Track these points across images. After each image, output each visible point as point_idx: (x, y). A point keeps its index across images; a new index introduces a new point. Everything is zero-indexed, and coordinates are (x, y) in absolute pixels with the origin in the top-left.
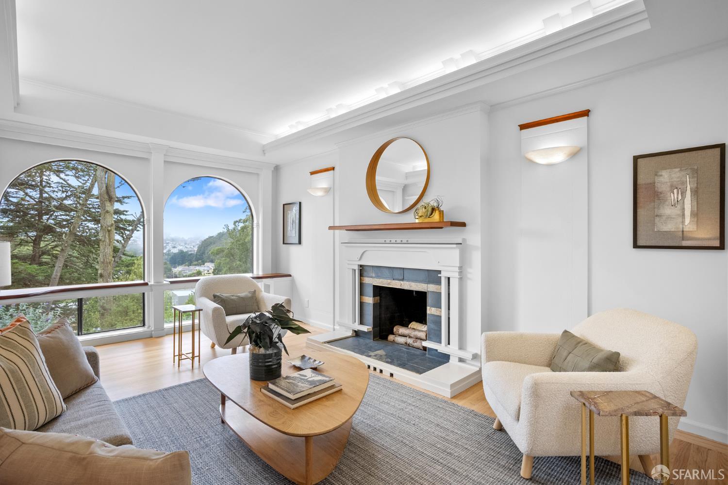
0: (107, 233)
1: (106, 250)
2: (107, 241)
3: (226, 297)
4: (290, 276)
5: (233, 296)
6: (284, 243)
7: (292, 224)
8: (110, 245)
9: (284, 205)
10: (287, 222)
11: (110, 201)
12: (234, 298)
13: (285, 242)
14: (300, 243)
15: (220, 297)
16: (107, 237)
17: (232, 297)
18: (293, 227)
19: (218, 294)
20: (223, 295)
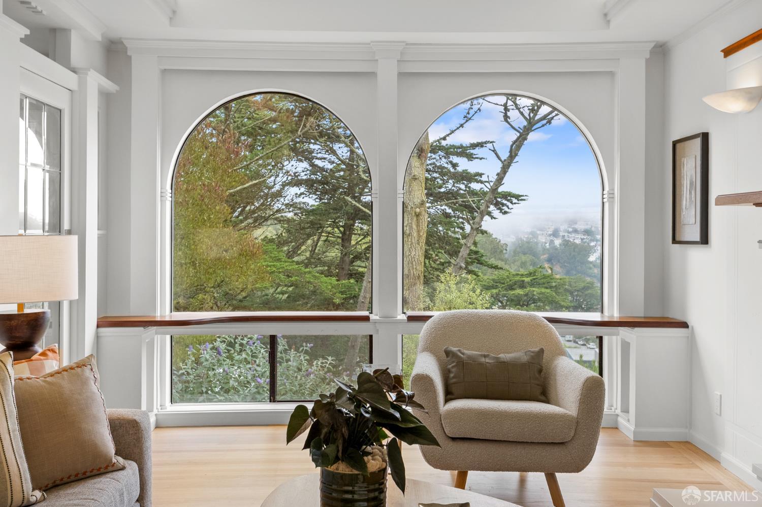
0: (415, 219)
1: (413, 253)
2: (415, 234)
3: (469, 357)
4: (684, 325)
5: (485, 356)
6: (675, 241)
7: (690, 193)
8: (418, 244)
9: (675, 144)
10: (681, 185)
11: (419, 158)
12: (487, 360)
13: (677, 239)
14: (705, 239)
15: (457, 356)
16: (414, 227)
17: (483, 360)
18: (691, 198)
19: (454, 349)
20: (466, 352)
